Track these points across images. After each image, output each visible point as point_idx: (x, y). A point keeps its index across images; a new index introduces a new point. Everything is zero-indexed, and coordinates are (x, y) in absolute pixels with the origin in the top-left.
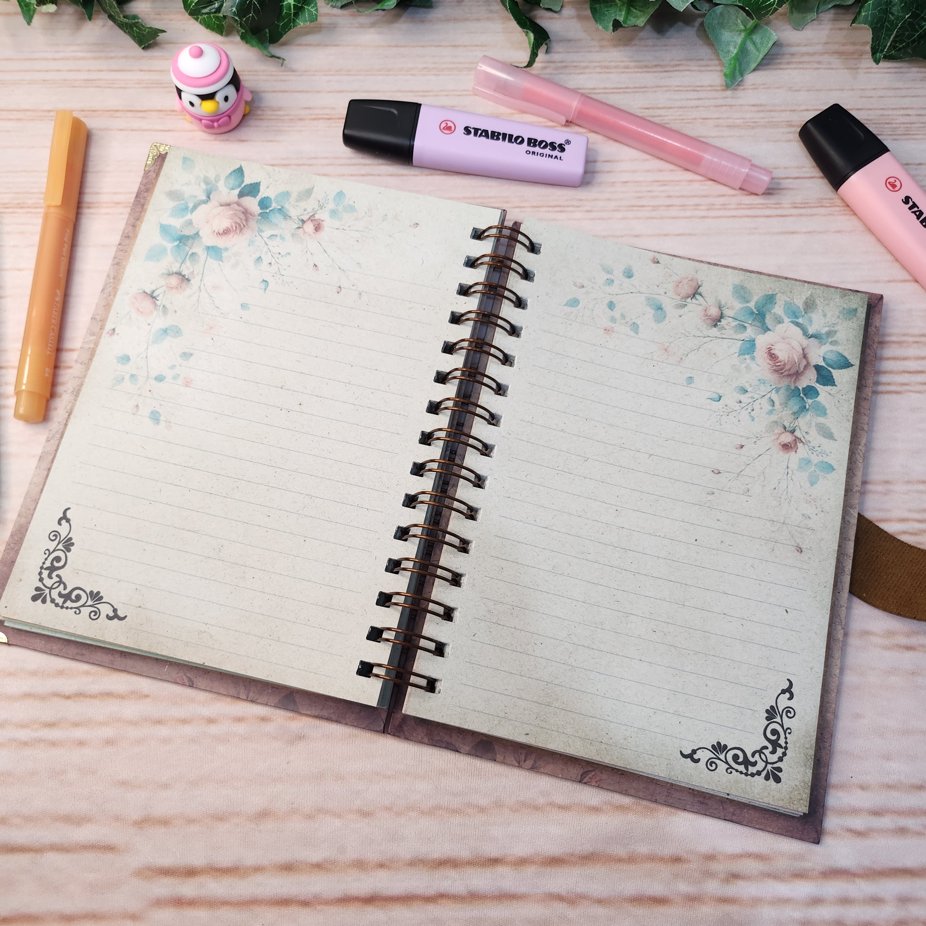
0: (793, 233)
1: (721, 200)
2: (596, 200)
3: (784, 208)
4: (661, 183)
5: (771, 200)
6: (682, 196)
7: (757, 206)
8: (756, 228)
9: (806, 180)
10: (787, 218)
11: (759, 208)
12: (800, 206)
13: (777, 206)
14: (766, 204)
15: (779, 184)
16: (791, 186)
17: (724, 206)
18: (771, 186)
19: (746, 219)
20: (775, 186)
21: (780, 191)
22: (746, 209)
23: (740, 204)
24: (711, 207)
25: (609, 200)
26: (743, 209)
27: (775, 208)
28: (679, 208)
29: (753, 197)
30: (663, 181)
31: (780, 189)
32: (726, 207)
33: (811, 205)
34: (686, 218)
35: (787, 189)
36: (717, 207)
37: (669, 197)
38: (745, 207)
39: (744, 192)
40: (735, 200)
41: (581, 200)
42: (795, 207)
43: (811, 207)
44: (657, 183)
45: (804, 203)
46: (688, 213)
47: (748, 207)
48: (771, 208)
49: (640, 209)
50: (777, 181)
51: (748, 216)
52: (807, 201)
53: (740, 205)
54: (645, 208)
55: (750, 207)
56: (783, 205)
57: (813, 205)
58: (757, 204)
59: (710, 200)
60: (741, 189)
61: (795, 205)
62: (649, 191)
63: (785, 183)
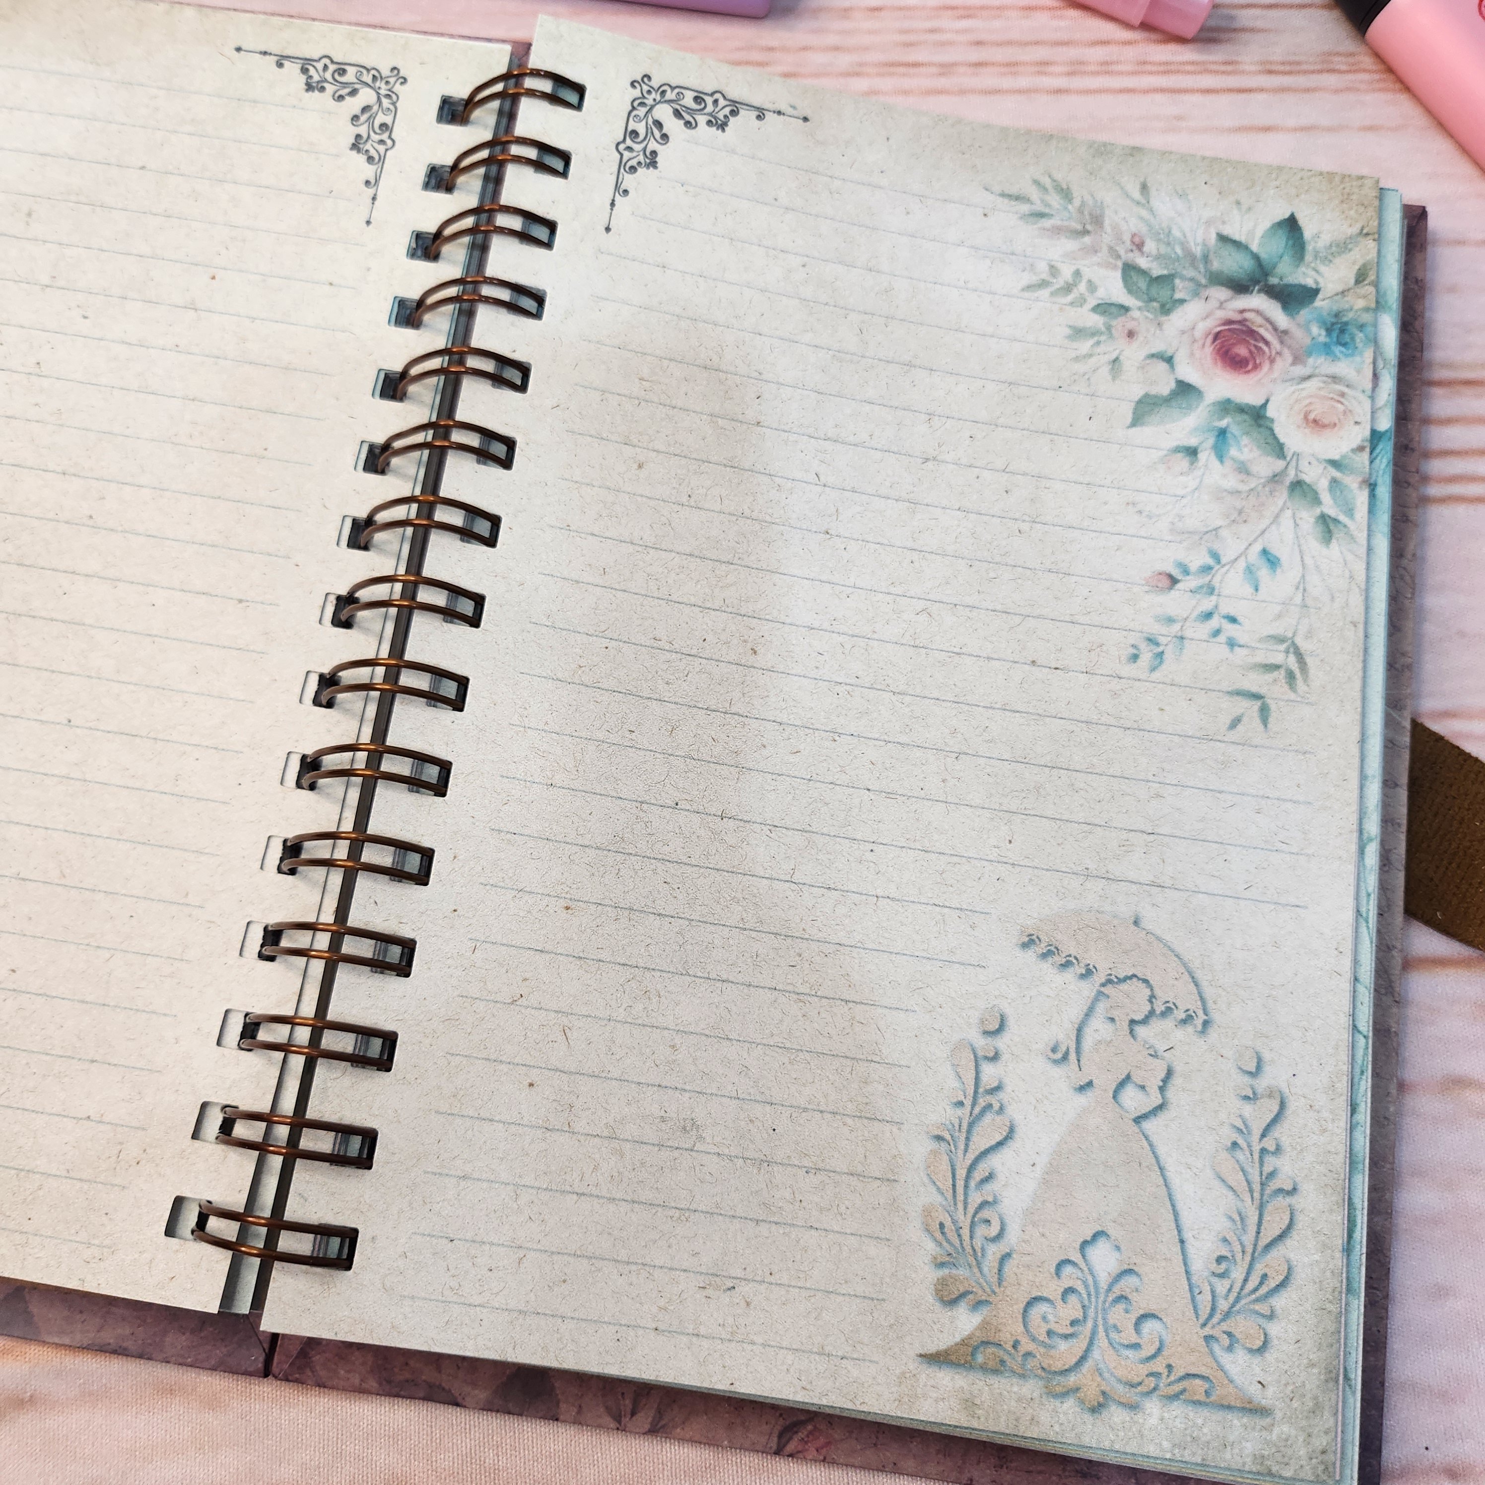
0: (1267, 129)
1: (1099, 53)
2: (805, 49)
3: (1243, 72)
4: (961, 12)
5: (1215, 55)
6: (1010, 43)
7: (1182, 68)
8: (1179, 118)
9: (1293, 12)
10: (1252, 96)
11: (1188, 73)
12: (1281, 68)
13: (1229, 68)
14: (1204, 63)
15: (1232, 18)
16: (1259, 24)
17: (1106, 68)
18: (1212, 23)
19: (1159, 97)
20: (1223, 24)
21: (1233, 35)
22: (1158, 73)
23: (1145, 63)
24: (1076, 68)
25: (836, 49)
26: (1151, 73)
27: (1223, 72)
28: (1003, 70)
29: (1172, 47)
30: (965, 8)
31: (1235, 30)
32: (1110, 68)
33: (1304, 67)
34: (1020, 91)
35: (1252, 30)
36: (1092, 68)
37: (979, 43)
38: (1154, 68)
39: (1153, 36)
40: (1130, 53)
41: (771, 49)
42: (1270, 72)
43: (1305, 72)
44: (950, 13)
45: (1290, 63)
46: (1023, 82)
47: (1162, 68)
48: (1216, 72)
49: (912, 70)
50: (1225, 11)
51: (1162, 90)
52: (1297, 58)
53: (1142, 67)
54: (923, 70)
55: (1167, 69)
56: (1241, 67)
57: (1312, 68)
58: (1184, 63)
59: (1073, 53)
60: (1146, 26)
61: (1268, 67)
62: (932, 31)
63: (1246, 17)
